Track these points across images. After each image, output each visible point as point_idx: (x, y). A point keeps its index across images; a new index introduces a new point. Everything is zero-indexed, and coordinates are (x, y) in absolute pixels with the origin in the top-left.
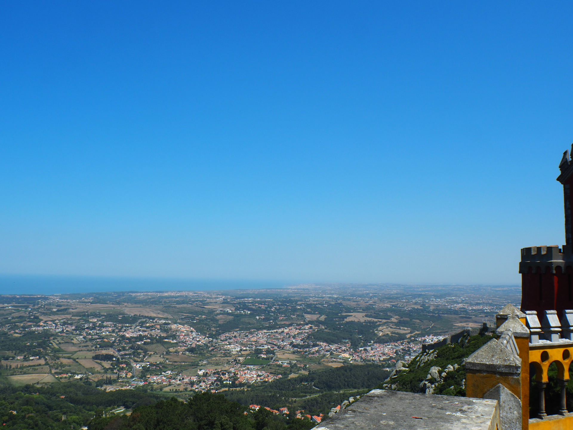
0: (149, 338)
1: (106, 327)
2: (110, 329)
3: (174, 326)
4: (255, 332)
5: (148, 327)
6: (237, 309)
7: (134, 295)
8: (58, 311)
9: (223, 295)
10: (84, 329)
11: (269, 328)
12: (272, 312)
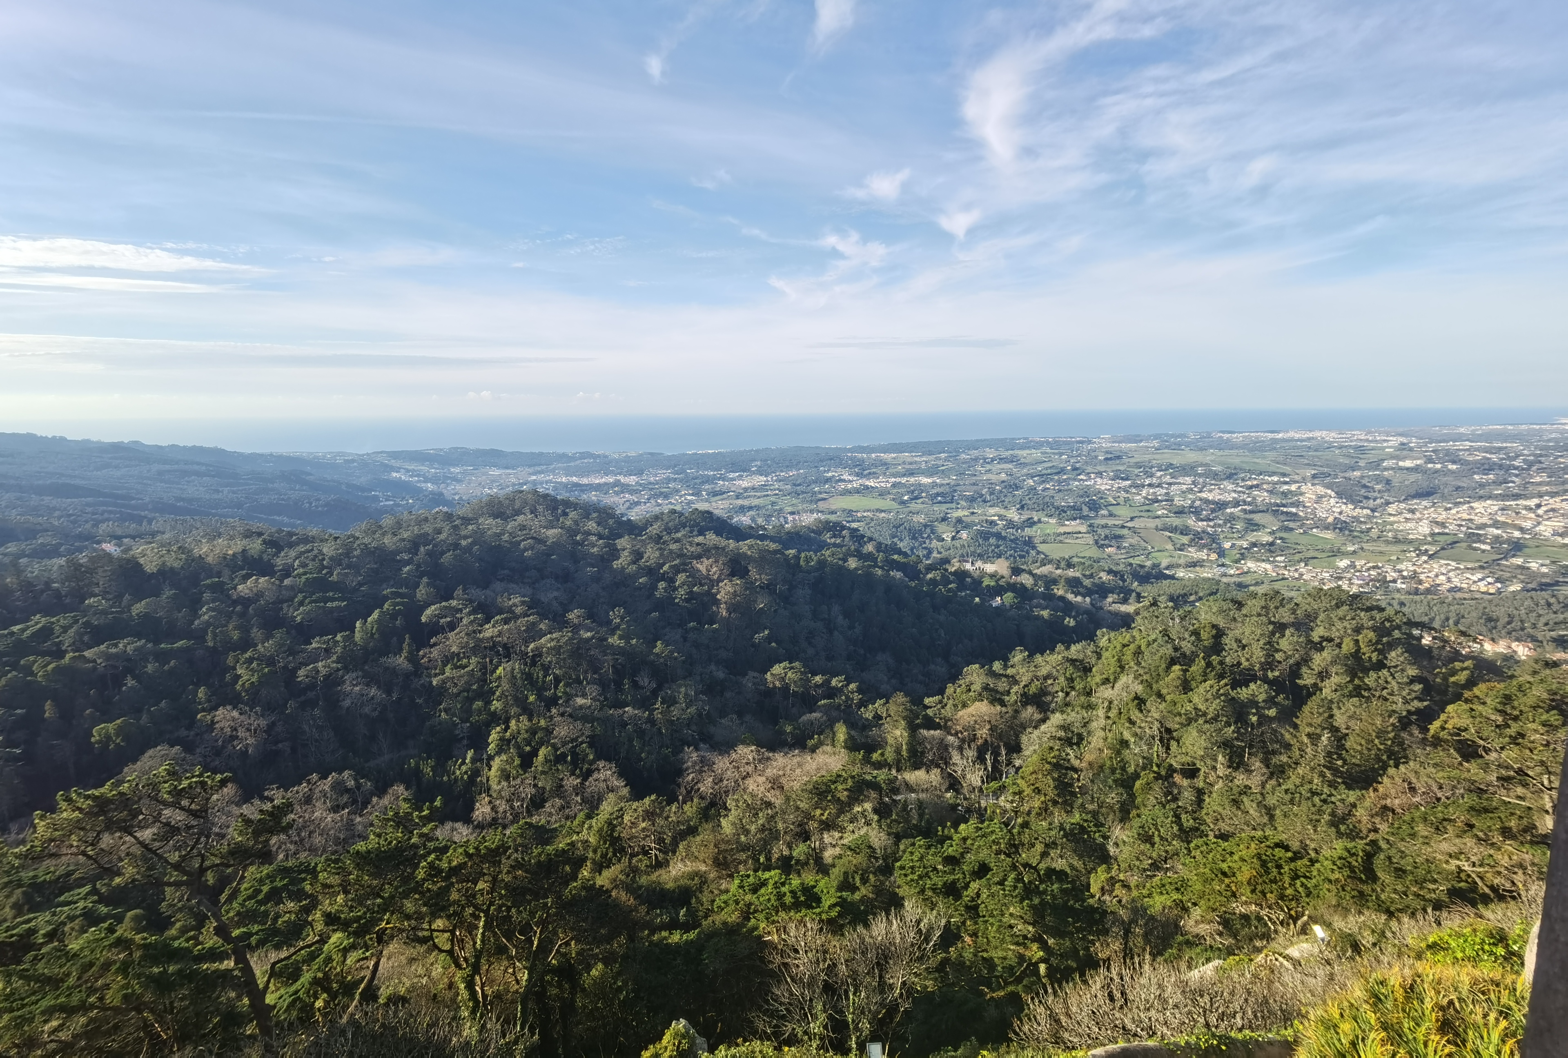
0: (1249, 504)
1: (1179, 483)
2: (1185, 487)
3: (1293, 487)
4: (1469, 502)
5: (1251, 487)
6: (1430, 460)
7: (1226, 436)
8: (1106, 459)
9: (1401, 435)
10: (1143, 486)
11: (1504, 497)
12: (1516, 468)
